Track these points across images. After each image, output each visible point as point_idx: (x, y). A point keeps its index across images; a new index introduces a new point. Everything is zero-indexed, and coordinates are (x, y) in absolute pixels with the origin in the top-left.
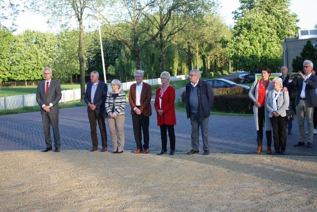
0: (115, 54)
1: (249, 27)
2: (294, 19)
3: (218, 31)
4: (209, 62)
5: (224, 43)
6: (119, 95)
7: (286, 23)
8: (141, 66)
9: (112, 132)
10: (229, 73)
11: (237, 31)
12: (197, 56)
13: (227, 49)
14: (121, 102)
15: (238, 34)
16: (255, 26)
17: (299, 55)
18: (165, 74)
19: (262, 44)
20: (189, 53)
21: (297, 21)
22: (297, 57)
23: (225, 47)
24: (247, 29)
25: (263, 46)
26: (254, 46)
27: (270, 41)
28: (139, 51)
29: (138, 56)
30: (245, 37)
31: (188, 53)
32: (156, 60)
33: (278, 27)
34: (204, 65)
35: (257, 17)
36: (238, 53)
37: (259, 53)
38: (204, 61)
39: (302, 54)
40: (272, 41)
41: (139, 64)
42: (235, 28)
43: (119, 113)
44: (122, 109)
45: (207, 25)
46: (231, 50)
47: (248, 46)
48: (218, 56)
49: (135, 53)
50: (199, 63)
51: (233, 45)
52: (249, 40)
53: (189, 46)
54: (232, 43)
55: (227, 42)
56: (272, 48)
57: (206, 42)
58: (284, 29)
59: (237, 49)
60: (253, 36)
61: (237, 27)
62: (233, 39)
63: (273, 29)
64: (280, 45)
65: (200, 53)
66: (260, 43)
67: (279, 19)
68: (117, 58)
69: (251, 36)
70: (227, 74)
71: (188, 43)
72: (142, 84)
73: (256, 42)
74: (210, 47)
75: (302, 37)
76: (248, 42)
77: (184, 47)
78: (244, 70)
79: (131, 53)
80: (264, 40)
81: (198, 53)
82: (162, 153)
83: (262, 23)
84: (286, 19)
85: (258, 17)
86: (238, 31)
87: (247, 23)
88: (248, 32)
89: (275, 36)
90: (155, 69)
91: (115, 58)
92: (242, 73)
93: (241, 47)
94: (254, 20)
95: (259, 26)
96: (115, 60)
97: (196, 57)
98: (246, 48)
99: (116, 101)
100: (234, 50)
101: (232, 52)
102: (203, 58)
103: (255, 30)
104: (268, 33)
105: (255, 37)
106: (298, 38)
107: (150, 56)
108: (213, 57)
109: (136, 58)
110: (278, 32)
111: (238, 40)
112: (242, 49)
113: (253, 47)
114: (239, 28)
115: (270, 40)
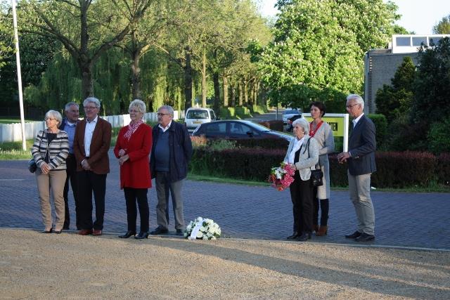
0: (40, 61)
1: (303, 25)
2: (391, 14)
3: (244, 28)
4: (226, 87)
5: (255, 53)
6: (58, 136)
7: (376, 21)
8: (92, 90)
9: (44, 198)
10: (266, 111)
11: (280, 32)
12: (204, 74)
13: (261, 64)
14: (61, 149)
15: (282, 38)
16: (314, 24)
17: (389, 83)
18: (137, 105)
19: (326, 59)
20: (188, 68)
21: (397, 17)
22: (385, 86)
23: (257, 60)
24: (300, 28)
25: (330, 63)
26: (313, 62)
27: (342, 54)
28: (89, 61)
29: (87, 70)
30: (296, 42)
31: (185, 68)
32: (122, 79)
33: (359, 28)
34: (217, 92)
35: (319, 6)
36: (281, 72)
37: (321, 74)
38: (216, 86)
39: (394, 81)
40: (345, 54)
41: (89, 86)
42: (278, 25)
43: (57, 166)
44: (62, 160)
45: (222, 17)
46: (267, 66)
47: (301, 60)
48: (246, 77)
49: (83, 64)
50: (207, 90)
51: (271, 58)
52: (303, 49)
53: (187, 56)
54: (269, 53)
55: (261, 51)
56: (345, 67)
57: (222, 49)
58: (371, 32)
59: (280, 66)
60: (310, 41)
61: (281, 24)
62: (271, 45)
63: (351, 31)
64: (362, 62)
65: (209, 69)
66: (323, 55)
67: (361, 13)
68: (44, 70)
69: (306, 42)
70: (261, 112)
71: (187, 48)
72: (96, 120)
73: (315, 54)
74: (230, 59)
75: (398, 50)
76: (301, 53)
77: (177, 57)
78: (291, 106)
79: (75, 64)
80: (331, 50)
81: (205, 68)
82: (127, 236)
83: (327, 19)
84: (376, 13)
85: (322, 6)
86: (283, 31)
87: (300, 17)
88: (301, 34)
89: (353, 44)
90: (120, 95)
91: (40, 71)
92: (288, 113)
93: (287, 61)
94: (313, 11)
95: (324, 24)
96: (39, 74)
97: (201, 75)
98: (296, 64)
99: (53, 146)
100: (273, 66)
101: (269, 71)
102: (215, 78)
103: (315, 31)
104: (339, 37)
105: (314, 44)
106: (390, 51)
107: (111, 70)
108: (234, 77)
109: (85, 74)
110: (359, 37)
111: (281, 48)
112: (289, 66)
113: (310, 64)
114: (286, 26)
115: (343, 51)
